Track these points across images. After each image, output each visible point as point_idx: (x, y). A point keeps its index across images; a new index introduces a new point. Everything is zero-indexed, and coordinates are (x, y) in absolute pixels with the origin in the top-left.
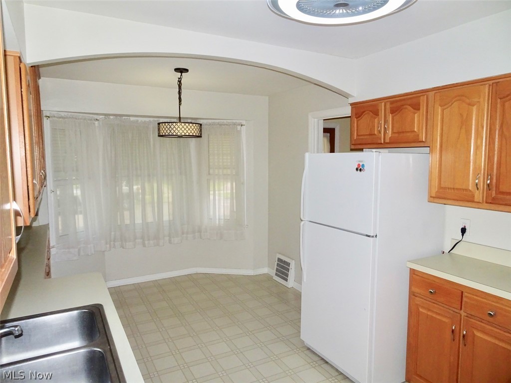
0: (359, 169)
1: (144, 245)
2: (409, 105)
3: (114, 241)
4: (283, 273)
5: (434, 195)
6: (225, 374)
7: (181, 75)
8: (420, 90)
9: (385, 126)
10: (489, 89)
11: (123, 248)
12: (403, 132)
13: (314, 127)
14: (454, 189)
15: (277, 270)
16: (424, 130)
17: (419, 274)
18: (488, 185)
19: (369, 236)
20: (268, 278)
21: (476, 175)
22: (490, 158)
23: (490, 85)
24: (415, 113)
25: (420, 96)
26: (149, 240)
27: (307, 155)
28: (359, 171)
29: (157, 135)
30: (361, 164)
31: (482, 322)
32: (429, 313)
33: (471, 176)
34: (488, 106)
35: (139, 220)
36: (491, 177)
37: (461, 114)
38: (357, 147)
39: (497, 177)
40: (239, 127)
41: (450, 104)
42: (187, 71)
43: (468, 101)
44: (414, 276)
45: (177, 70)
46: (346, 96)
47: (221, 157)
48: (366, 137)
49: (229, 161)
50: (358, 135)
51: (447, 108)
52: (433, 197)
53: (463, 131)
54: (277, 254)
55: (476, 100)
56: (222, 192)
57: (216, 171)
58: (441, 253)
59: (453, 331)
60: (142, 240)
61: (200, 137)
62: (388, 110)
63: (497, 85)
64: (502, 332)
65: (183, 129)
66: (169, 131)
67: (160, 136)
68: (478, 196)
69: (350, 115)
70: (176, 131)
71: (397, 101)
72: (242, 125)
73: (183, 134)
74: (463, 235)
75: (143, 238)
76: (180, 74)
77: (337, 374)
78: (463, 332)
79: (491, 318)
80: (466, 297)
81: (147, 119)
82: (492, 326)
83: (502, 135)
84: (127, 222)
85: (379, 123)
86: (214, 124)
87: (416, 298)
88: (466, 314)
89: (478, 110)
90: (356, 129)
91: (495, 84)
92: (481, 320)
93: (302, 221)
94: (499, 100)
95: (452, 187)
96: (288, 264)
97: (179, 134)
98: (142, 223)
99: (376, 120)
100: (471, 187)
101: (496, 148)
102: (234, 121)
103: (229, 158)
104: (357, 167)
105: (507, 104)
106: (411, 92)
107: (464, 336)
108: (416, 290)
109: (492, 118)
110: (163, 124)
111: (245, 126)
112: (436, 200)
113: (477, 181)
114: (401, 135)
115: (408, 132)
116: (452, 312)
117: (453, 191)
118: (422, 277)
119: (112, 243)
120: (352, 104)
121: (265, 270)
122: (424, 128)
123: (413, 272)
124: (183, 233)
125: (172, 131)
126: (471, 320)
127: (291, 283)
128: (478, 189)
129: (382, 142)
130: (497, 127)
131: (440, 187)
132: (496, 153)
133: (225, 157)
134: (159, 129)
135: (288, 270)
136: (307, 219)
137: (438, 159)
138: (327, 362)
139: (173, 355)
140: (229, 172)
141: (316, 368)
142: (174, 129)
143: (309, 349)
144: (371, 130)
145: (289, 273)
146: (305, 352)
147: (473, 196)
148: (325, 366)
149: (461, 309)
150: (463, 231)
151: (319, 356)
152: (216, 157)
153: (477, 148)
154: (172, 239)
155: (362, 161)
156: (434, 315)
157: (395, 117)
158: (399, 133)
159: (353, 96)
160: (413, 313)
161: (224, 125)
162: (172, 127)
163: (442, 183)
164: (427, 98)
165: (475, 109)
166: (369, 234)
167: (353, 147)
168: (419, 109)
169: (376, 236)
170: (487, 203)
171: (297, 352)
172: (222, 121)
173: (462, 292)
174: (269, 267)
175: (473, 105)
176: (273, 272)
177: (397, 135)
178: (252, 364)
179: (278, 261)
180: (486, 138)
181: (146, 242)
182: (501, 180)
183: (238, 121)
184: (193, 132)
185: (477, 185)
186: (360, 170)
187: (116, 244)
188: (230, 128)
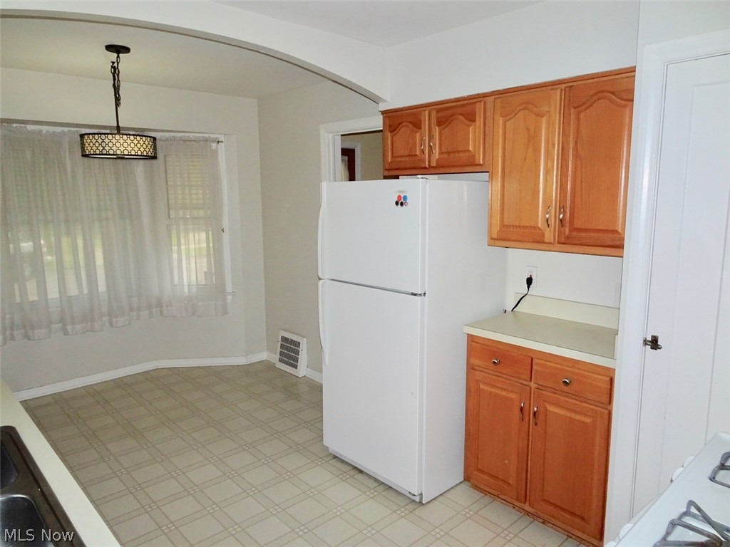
0: (400, 202)
1: (66, 333)
2: (461, 114)
3: (12, 329)
4: (291, 357)
5: (495, 236)
6: (218, 508)
7: (118, 57)
8: (475, 95)
9: (430, 143)
10: (561, 96)
11: (29, 339)
12: (454, 152)
13: (329, 146)
14: (520, 226)
15: (281, 354)
16: (481, 150)
17: (479, 342)
18: (561, 220)
19: (415, 295)
20: (269, 366)
21: (547, 208)
22: (562, 186)
23: (562, 90)
24: (469, 126)
25: (476, 102)
26: (73, 323)
27: (324, 185)
28: (400, 206)
29: (80, 154)
30: (402, 196)
31: (555, 393)
32: (493, 390)
33: (540, 209)
34: (560, 117)
35: (53, 293)
36: (564, 210)
37: (527, 128)
38: (392, 173)
39: (570, 210)
40: (214, 145)
41: (514, 114)
42: (126, 50)
43: (535, 110)
44: (473, 343)
45: (110, 48)
46: (375, 99)
47: (187, 192)
48: (403, 159)
49: (201, 196)
50: (393, 156)
51: (510, 119)
52: (495, 239)
53: (530, 150)
54: (281, 331)
55: (546, 109)
56: (192, 246)
57: (181, 213)
58: (503, 312)
59: (522, 409)
60: (61, 325)
61: (154, 157)
62: (434, 120)
63: (570, 90)
64: (579, 403)
65: (125, 145)
66: (101, 148)
67: (84, 155)
68: (549, 235)
69: (382, 129)
70: (115, 148)
71: (446, 109)
72: (219, 142)
73: (126, 152)
74: (529, 287)
75: (62, 320)
76: (116, 55)
77: (377, 485)
78: (534, 409)
79: (565, 387)
80: (538, 364)
81: (59, 129)
82: (567, 397)
83: (576, 156)
84: (33, 296)
85: (422, 140)
86: (173, 139)
87: (477, 372)
88: (536, 386)
89: (548, 123)
90: (390, 147)
91: (567, 89)
92: (555, 391)
93: (320, 279)
94: (573, 110)
95: (517, 224)
96: (298, 344)
97: (119, 152)
98: (60, 297)
99: (418, 135)
100: (540, 223)
101: (570, 173)
102: (206, 135)
103: (200, 192)
104: (396, 199)
105: (582, 115)
106: (464, 97)
107: (535, 413)
108: (476, 362)
109: (565, 134)
110: (91, 136)
111: (223, 144)
112: (498, 243)
113: (547, 216)
114: (452, 156)
115: (461, 151)
116: (519, 385)
117: (518, 230)
118: (483, 344)
119: (8, 332)
120: (383, 113)
121: (264, 356)
122: (482, 147)
123: (471, 338)
124: (131, 310)
125: (107, 148)
126: (542, 392)
127: (303, 370)
128: (548, 225)
129: (427, 166)
130: (571, 146)
131: (503, 226)
132: (569, 178)
133: (194, 192)
134: (83, 145)
135: (297, 353)
136: (327, 277)
137: (499, 189)
138: (361, 472)
139: (131, 493)
140: (202, 213)
141: (348, 480)
142: (111, 144)
143: (335, 457)
144: (411, 149)
145: (299, 357)
146: (330, 462)
147: (543, 235)
148: (359, 476)
149: (531, 380)
150: (529, 281)
151: (350, 465)
152: (179, 192)
153: (547, 172)
154: (114, 320)
155: (403, 192)
156: (499, 392)
157: (443, 132)
158: (448, 153)
159: (385, 101)
160: (473, 393)
161: (190, 141)
162: (107, 141)
163: (505, 220)
164: (485, 104)
165: (544, 120)
166: (415, 292)
167: (387, 173)
168: (474, 121)
169: (425, 294)
170: (559, 243)
171: (320, 463)
172: (187, 135)
173: (532, 359)
174: (268, 350)
175: (542, 117)
176: (274, 358)
177: (445, 156)
178: (257, 489)
179: (282, 341)
180: (558, 160)
181: (69, 328)
182: (575, 214)
183: (212, 136)
184: (142, 149)
185: (547, 220)
186: (402, 204)
187: (15, 333)
188: (201, 147)
